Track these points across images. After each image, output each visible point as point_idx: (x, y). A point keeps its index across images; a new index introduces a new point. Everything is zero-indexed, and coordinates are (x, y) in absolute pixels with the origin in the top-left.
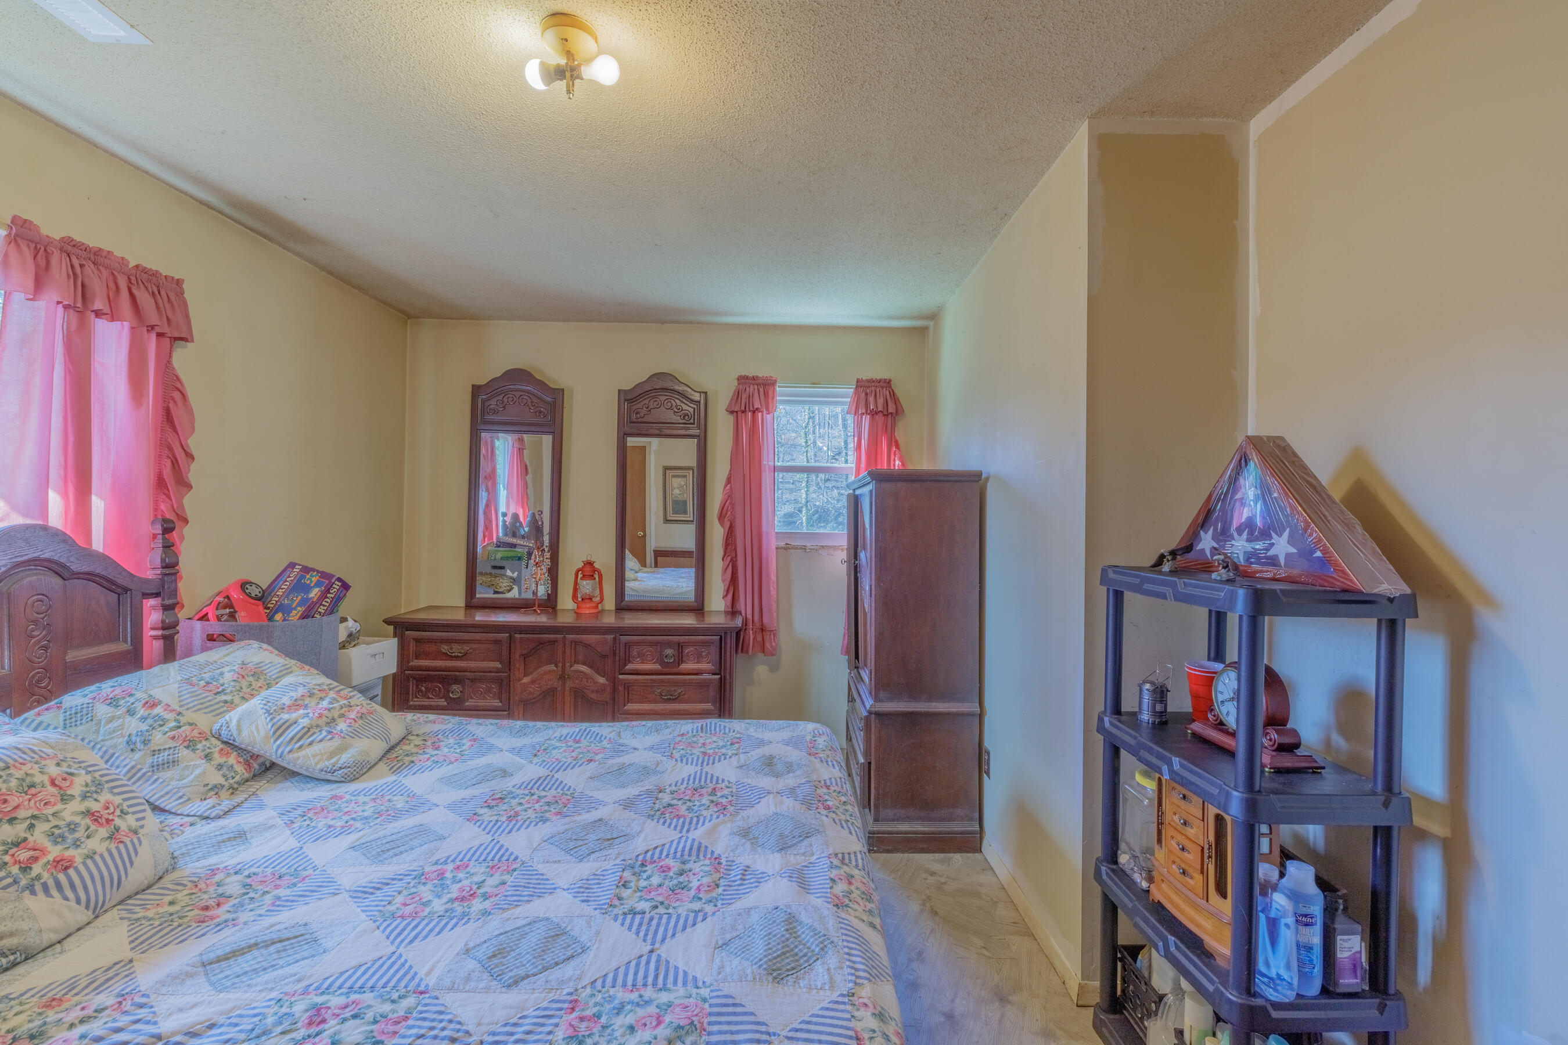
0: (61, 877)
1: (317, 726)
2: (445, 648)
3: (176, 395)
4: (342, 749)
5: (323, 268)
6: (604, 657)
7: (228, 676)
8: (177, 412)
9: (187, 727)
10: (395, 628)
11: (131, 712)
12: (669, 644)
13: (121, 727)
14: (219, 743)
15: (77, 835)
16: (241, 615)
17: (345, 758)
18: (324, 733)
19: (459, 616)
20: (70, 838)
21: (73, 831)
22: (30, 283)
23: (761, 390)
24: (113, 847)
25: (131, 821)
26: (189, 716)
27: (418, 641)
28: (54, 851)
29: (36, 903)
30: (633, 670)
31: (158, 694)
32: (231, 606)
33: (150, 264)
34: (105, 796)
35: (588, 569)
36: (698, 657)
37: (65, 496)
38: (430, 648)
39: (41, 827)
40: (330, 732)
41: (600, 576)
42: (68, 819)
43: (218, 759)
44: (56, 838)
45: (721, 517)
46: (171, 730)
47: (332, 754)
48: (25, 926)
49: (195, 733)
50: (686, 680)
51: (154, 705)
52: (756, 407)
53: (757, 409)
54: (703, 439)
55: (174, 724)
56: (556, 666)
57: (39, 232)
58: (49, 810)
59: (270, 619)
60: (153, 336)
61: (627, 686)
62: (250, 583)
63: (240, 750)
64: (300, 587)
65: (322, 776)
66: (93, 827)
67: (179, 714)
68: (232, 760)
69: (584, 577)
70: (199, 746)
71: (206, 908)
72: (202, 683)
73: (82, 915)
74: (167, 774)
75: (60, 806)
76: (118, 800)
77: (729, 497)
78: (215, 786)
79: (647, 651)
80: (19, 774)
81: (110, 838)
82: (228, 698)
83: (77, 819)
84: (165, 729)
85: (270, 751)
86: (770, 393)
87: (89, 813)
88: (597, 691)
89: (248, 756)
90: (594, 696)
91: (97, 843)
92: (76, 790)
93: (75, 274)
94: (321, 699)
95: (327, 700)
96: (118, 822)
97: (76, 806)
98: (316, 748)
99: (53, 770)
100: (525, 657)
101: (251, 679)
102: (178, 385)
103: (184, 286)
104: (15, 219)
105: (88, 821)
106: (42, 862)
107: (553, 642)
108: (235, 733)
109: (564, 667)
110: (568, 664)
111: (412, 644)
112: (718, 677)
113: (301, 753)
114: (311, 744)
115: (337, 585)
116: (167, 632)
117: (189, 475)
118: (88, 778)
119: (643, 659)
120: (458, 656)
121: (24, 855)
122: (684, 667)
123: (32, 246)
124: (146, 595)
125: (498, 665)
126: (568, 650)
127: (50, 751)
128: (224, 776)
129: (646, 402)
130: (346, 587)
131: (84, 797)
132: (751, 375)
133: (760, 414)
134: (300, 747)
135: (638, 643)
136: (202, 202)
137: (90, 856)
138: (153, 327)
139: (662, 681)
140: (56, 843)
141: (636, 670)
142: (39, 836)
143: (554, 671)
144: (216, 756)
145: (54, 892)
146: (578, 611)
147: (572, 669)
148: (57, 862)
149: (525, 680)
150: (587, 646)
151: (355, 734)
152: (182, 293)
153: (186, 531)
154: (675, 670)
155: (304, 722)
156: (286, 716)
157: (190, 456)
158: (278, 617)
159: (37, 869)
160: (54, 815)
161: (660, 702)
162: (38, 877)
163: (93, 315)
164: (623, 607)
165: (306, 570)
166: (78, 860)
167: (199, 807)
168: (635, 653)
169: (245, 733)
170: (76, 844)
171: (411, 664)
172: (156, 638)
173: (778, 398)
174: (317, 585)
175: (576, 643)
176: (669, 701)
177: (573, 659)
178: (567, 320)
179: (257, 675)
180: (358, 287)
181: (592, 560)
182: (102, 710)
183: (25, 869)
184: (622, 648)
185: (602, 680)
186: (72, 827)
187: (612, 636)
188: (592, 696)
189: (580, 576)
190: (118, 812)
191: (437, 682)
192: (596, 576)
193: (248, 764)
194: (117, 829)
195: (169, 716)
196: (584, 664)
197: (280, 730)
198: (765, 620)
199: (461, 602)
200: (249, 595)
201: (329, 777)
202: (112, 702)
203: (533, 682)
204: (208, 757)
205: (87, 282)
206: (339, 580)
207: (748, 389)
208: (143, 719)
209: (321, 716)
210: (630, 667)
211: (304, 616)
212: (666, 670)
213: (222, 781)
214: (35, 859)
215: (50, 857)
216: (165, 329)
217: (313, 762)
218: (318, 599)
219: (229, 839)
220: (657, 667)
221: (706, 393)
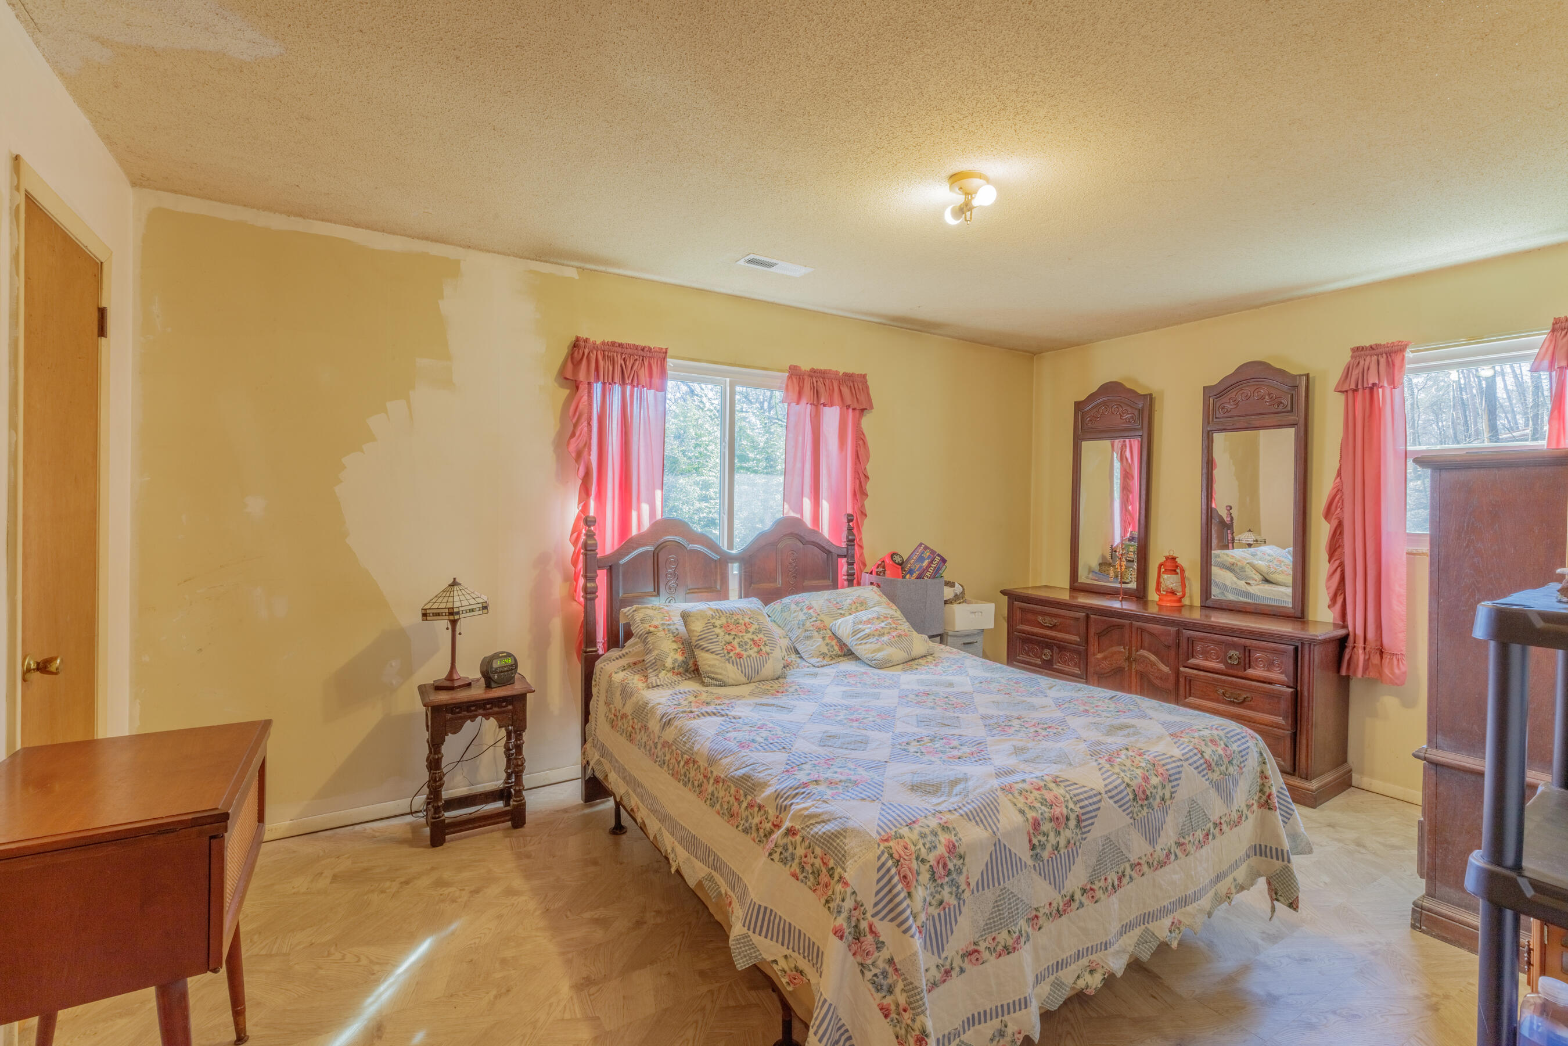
0: (738, 660)
1: (873, 635)
2: (1040, 619)
3: (861, 442)
4: (879, 650)
5: (959, 339)
6: (1168, 647)
7: (849, 601)
8: (862, 452)
9: (819, 622)
10: (1009, 598)
11: (801, 610)
12: (1234, 646)
13: (797, 616)
14: (830, 633)
15: (747, 647)
16: (888, 572)
17: (879, 655)
18: (875, 639)
19: (1065, 596)
20: (745, 647)
21: (746, 645)
22: (795, 396)
23: (1383, 361)
24: (758, 656)
25: (768, 649)
26: (822, 617)
27: (1023, 610)
28: (738, 650)
29: (729, 666)
30: (1195, 665)
31: (814, 604)
32: (884, 567)
33: (850, 371)
34: (761, 636)
35: (1169, 564)
36: (1269, 665)
37: (828, 502)
38: (1030, 616)
39: (737, 640)
40: (877, 640)
41: (1182, 570)
42: (746, 640)
43: (827, 641)
44: (741, 646)
45: (1328, 514)
46: (813, 621)
47: (874, 651)
48: (724, 673)
49: (822, 625)
50: (1251, 685)
51: (810, 608)
52: (1371, 382)
53: (1374, 384)
54: (1302, 429)
55: (815, 619)
56: (1124, 648)
57: (801, 370)
58: (741, 634)
59: (904, 577)
60: (850, 410)
61: (1189, 680)
62: (897, 554)
63: (839, 640)
64: (921, 559)
65: (867, 661)
66: (753, 646)
67: (819, 615)
68: (834, 643)
69: (1166, 571)
70: (822, 632)
71: (778, 692)
72: (835, 602)
73: (744, 679)
74: (808, 642)
75: (744, 634)
76: (765, 639)
77: (1338, 491)
78: (823, 653)
79: (1213, 649)
80: (735, 618)
81: (758, 652)
82: (843, 612)
83: (748, 641)
84: (811, 620)
85: (850, 642)
86: (1397, 363)
87: (753, 640)
88: (1161, 679)
89: (842, 645)
90: (1157, 682)
91: (753, 652)
92: (751, 630)
93: (814, 387)
94: (883, 621)
95: (885, 623)
96: (762, 647)
97: (749, 636)
98: (868, 646)
99: (747, 620)
100: (1099, 635)
101: (858, 605)
102: (862, 437)
103: (867, 377)
104: (790, 367)
105: (751, 643)
106: (734, 652)
107: (1121, 627)
108: (837, 629)
109: (1130, 650)
110: (1134, 648)
111: (1018, 612)
112: (1291, 690)
113: (860, 647)
114: (866, 643)
115: (938, 559)
116: (850, 578)
117: (867, 488)
118: (757, 627)
119: (1206, 655)
120: (1048, 627)
121: (729, 648)
122: (1251, 672)
123: (798, 377)
124: (839, 556)
125: (1077, 639)
126: (1134, 635)
127: (749, 613)
128: (828, 649)
129: (1233, 395)
130: (944, 561)
131: (753, 633)
132: (1367, 345)
133: (1380, 390)
134: (861, 644)
135: (1201, 639)
136: (880, 323)
137: (749, 656)
138: (849, 406)
139: (1224, 681)
140: (740, 647)
141: (1199, 665)
142: (735, 643)
143: (1122, 652)
144: (827, 638)
145: (735, 665)
146: (1160, 603)
147: (1138, 653)
148: (738, 654)
149: (1099, 656)
150: (1151, 634)
151: (890, 644)
152: (866, 382)
153: (866, 521)
154: (1240, 673)
155: (867, 631)
156: (860, 626)
157: (867, 477)
158: (908, 576)
159: (732, 654)
160: (742, 636)
161: (1223, 703)
162: (731, 657)
163: (822, 406)
164: (1208, 604)
165: (926, 548)
166: (745, 656)
167: (814, 661)
168: (1199, 648)
169: (841, 630)
170: (746, 650)
171: (1018, 627)
172: (845, 580)
173: (1407, 366)
174: (928, 558)
175: (1143, 630)
176: (1232, 703)
177: (1139, 644)
178: (1156, 328)
179: (862, 604)
180: (990, 344)
181: (1175, 555)
182: (793, 606)
183: (728, 653)
184: (1186, 640)
185: (1165, 669)
186: (746, 643)
187: (1175, 629)
188: (1155, 681)
189: (1163, 570)
190: (763, 644)
191: (1036, 645)
192: (1178, 571)
193: (841, 648)
194: (761, 650)
195: (814, 615)
196: (1150, 651)
197: (855, 632)
198: (1386, 640)
199: (1066, 585)
200: (894, 561)
201: (869, 663)
202: (797, 603)
203: (1105, 658)
204: (824, 638)
205: (819, 389)
206: (939, 555)
207: (1362, 362)
208: (805, 614)
209: (877, 630)
210: (1193, 661)
211: (918, 577)
212: (1231, 671)
213: (827, 651)
214: (732, 650)
215: (737, 652)
216: (856, 405)
217: (864, 653)
218: (927, 567)
219: (810, 674)
220: (1221, 666)
221: (1307, 375)
